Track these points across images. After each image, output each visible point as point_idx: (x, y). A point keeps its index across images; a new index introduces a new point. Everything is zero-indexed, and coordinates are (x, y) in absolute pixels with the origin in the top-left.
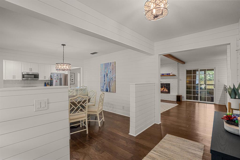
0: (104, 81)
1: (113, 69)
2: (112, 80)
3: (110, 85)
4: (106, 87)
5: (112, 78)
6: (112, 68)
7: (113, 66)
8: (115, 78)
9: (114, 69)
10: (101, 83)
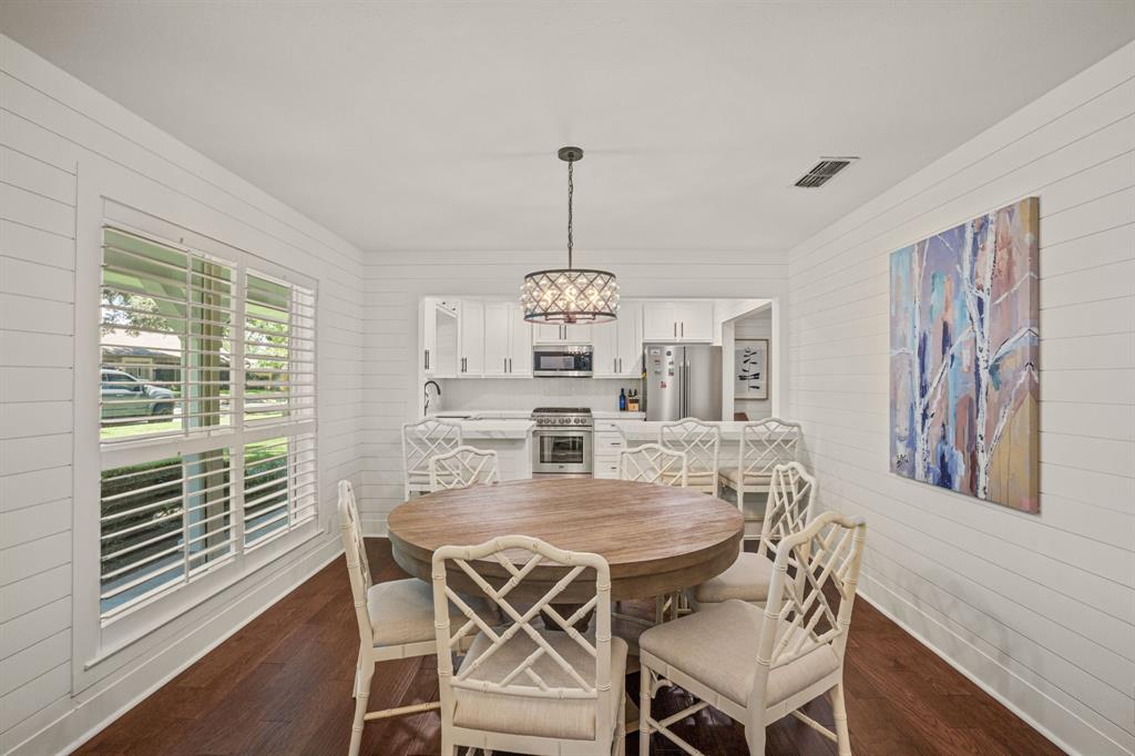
0: (923, 395)
1: (1003, 279)
2: (997, 384)
3: (972, 427)
4: (934, 443)
5: (993, 370)
6: (1002, 265)
7: (1004, 244)
8: (1035, 363)
9: (1022, 277)
10: (893, 405)
